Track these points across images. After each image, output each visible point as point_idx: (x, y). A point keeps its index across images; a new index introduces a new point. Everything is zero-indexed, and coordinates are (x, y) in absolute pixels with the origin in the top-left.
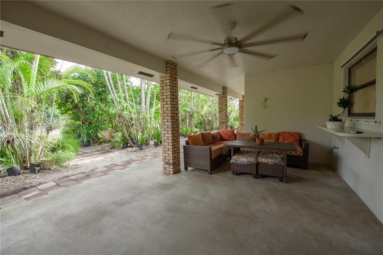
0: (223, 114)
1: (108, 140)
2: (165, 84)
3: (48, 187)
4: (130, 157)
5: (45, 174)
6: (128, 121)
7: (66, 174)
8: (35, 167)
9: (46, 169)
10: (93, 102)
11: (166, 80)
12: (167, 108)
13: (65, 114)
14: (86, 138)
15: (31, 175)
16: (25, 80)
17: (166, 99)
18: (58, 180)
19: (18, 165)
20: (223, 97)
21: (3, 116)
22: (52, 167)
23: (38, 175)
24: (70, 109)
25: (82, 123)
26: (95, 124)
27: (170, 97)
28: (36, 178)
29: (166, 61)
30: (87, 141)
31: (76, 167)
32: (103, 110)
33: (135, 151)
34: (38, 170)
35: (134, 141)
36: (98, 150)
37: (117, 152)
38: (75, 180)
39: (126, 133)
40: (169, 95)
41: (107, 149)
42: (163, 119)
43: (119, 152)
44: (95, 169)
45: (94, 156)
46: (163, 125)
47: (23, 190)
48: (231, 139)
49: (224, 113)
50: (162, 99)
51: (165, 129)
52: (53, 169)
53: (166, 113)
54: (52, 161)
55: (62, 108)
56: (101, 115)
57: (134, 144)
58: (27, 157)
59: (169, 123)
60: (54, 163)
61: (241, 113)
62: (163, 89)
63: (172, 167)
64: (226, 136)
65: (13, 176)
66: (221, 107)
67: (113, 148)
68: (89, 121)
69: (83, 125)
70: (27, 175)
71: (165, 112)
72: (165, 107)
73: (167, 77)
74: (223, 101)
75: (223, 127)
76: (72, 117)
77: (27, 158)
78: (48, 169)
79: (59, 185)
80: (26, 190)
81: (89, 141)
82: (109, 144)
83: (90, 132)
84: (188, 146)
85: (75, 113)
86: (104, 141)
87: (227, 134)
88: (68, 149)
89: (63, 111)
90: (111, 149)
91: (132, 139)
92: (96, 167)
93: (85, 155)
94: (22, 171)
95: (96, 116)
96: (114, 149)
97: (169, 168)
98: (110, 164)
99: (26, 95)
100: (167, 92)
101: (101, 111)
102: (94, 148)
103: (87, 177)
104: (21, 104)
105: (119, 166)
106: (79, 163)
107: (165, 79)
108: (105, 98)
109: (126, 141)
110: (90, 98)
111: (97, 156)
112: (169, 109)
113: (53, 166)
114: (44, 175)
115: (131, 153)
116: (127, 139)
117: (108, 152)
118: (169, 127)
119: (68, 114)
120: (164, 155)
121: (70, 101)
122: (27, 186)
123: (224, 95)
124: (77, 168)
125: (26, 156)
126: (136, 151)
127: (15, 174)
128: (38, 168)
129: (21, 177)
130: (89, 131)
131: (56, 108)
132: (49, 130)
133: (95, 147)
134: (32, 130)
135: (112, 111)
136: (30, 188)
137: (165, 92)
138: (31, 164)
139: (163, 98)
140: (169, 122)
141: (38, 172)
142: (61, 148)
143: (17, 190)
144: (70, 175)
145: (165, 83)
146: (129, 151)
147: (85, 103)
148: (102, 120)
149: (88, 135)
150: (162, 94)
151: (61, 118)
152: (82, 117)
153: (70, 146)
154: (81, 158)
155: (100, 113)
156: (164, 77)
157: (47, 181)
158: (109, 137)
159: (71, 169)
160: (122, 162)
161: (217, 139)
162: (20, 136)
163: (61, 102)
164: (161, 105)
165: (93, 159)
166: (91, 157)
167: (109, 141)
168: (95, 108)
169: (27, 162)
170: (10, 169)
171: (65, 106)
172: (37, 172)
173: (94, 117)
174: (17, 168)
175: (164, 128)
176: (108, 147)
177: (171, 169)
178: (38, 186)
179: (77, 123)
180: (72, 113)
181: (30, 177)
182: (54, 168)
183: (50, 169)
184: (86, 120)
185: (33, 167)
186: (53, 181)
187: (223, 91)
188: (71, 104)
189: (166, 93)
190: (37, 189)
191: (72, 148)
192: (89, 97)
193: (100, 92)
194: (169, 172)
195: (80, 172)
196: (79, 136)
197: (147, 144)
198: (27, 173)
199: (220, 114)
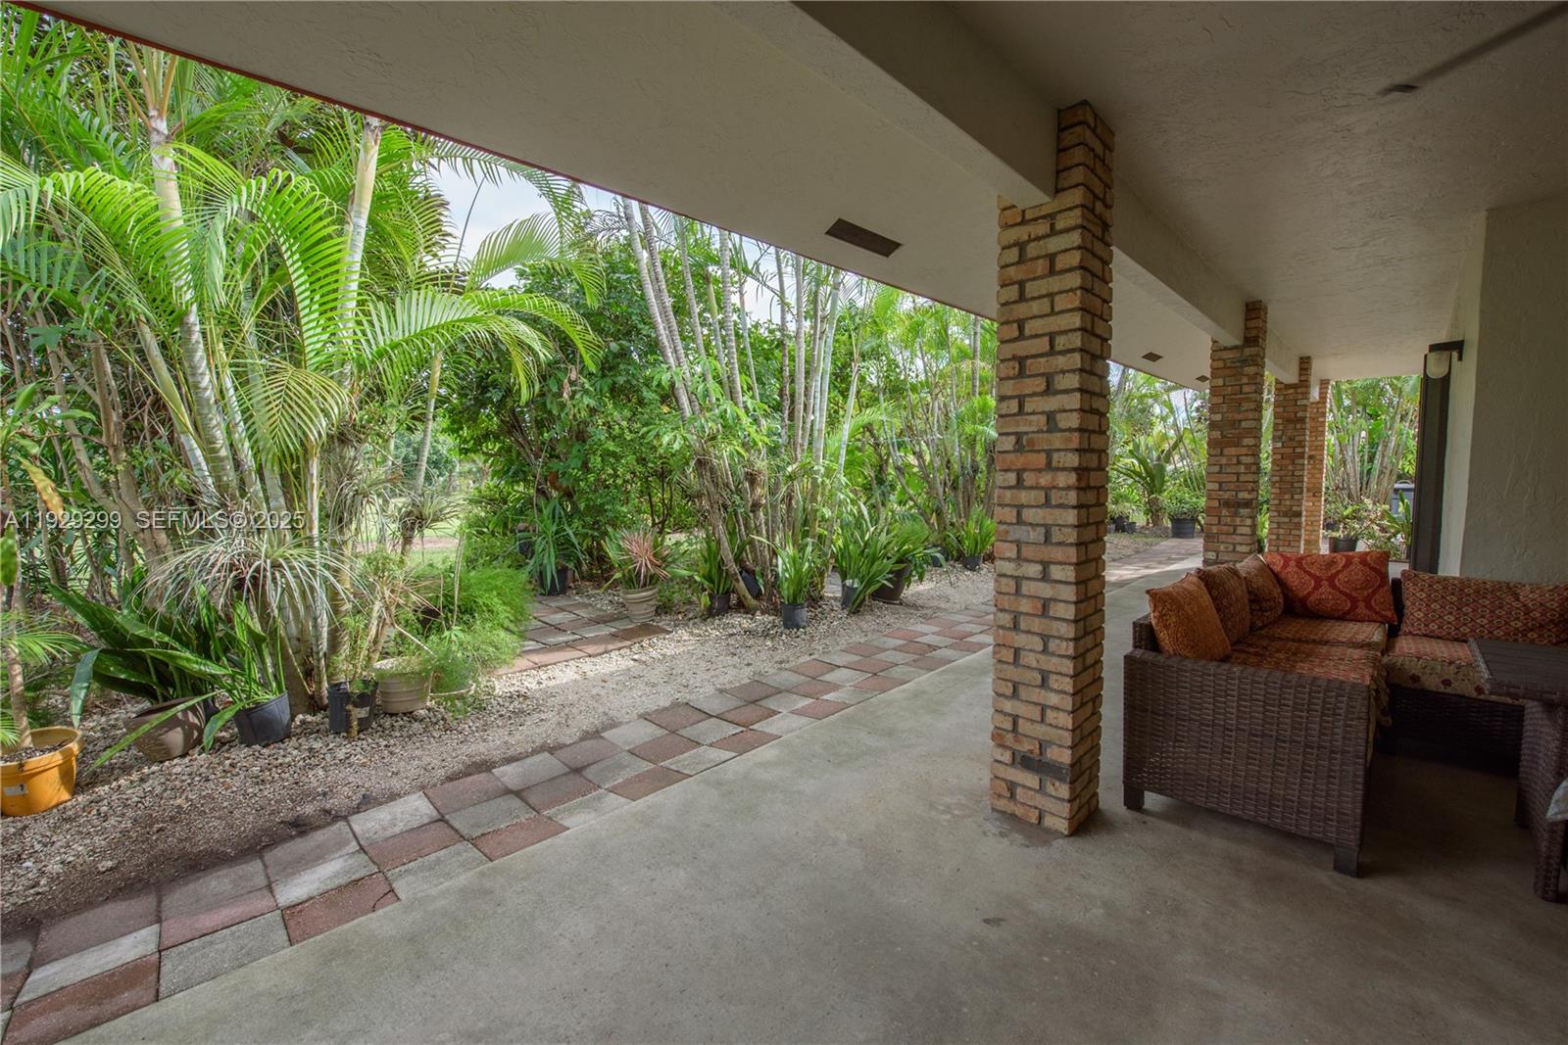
0: (1238, 456)
1: (645, 577)
2: (1041, 261)
3: (397, 830)
4: (749, 665)
5: (392, 742)
6: (733, 488)
7: (477, 749)
8: (350, 707)
9: (396, 715)
10: (587, 400)
11: (1053, 232)
12: (1050, 417)
13: (473, 455)
14: (553, 559)
15: (331, 745)
16: (313, 291)
17: (1043, 360)
18: (446, 785)
19: (281, 691)
20: (1244, 362)
21: (222, 459)
22: (421, 705)
23: (359, 743)
24: (492, 432)
25: (538, 490)
26: (588, 499)
27: (1078, 344)
28: (351, 765)
29: (1059, 111)
30: (558, 572)
31: (521, 707)
32: (621, 436)
33: (766, 635)
34: (359, 719)
35: (756, 581)
36: (601, 613)
37: (683, 633)
38: (518, 794)
39: (725, 544)
40: (1075, 330)
41: (642, 613)
42: (1010, 488)
43: (692, 633)
44: (605, 729)
45: (591, 649)
46: (1011, 524)
47: (292, 837)
48: (1361, 609)
49: (1244, 451)
50: (1014, 358)
51: (1027, 552)
52: (423, 712)
53: (1039, 451)
54: (420, 677)
55: (462, 429)
56: (612, 460)
57: (758, 596)
58: (318, 653)
59: (1057, 511)
60: (429, 685)
61: (1282, 454)
62: (1022, 298)
63: (1064, 791)
64: (1325, 588)
65: (257, 747)
66: (1226, 415)
67: (664, 608)
68: (564, 485)
69: (542, 502)
70: (317, 745)
71: (1031, 442)
72: (1033, 413)
73: (1060, 212)
74: (1241, 385)
75: (1235, 527)
76: (498, 468)
77: (319, 660)
78: (405, 714)
79: (447, 822)
80: (302, 834)
81: (562, 571)
82: (650, 593)
83: (571, 532)
84: (1150, 656)
85: (509, 450)
86: (631, 579)
87: (1331, 580)
88: (487, 615)
89: (465, 441)
90: (657, 613)
91: (747, 571)
92: (605, 714)
93: (552, 640)
94: (301, 716)
95: (596, 461)
96: (669, 617)
97: (1041, 789)
98: (665, 702)
99: (313, 360)
100: (1053, 313)
101: (614, 440)
102: (585, 606)
103: (571, 776)
104: (285, 401)
105: (712, 719)
106: (531, 684)
107: (1042, 228)
108: (628, 381)
109: (723, 581)
110: (572, 383)
111: (601, 649)
112: (1063, 425)
113: (423, 699)
114: (386, 746)
115: (751, 642)
116: (727, 574)
117: (647, 630)
118: (1056, 537)
119: (484, 453)
120: (1008, 706)
121: (492, 402)
122: (309, 809)
123: (1248, 351)
124: (522, 711)
125: (315, 650)
126: (768, 635)
127: (268, 738)
128: (362, 712)
129: (291, 752)
130: (565, 530)
131: (444, 431)
132: (413, 529)
133: (586, 601)
134: (341, 530)
135: (670, 440)
136: (319, 827)
137: (1034, 317)
138: (335, 687)
139: (1021, 353)
140: (1061, 506)
141: (359, 732)
142: (459, 606)
143: (265, 831)
144: (497, 755)
145: (1038, 258)
146: (739, 633)
147: (549, 406)
148: (619, 481)
149: (564, 546)
150: (1015, 325)
151: (457, 469)
152: (538, 467)
153: (496, 599)
154: (537, 658)
155: (611, 449)
156: (1036, 219)
157: (396, 784)
158: (651, 561)
159: (501, 716)
160: (721, 691)
161: (1271, 609)
162: (286, 559)
163: (462, 404)
164: (1002, 399)
165: (589, 667)
166: (577, 654)
167: (652, 580)
168: (590, 429)
169: (319, 675)
170: (248, 715)
171: (475, 420)
172: (354, 732)
173: (585, 467)
174: (274, 707)
175: (1018, 543)
176: (645, 605)
177: (1055, 805)
178: (356, 816)
179: (517, 491)
180: (501, 449)
181: (328, 757)
182: (429, 710)
183: (411, 713)
184: (553, 478)
185: (342, 708)
186: (422, 788)
187: (1247, 329)
188: (497, 414)
189: (1052, 319)
190: (351, 836)
191: (504, 613)
192: (566, 381)
193: (610, 359)
194: (1040, 818)
195: (539, 742)
196: (527, 549)
197: (815, 601)
198: (318, 731)
199: (1222, 454)
